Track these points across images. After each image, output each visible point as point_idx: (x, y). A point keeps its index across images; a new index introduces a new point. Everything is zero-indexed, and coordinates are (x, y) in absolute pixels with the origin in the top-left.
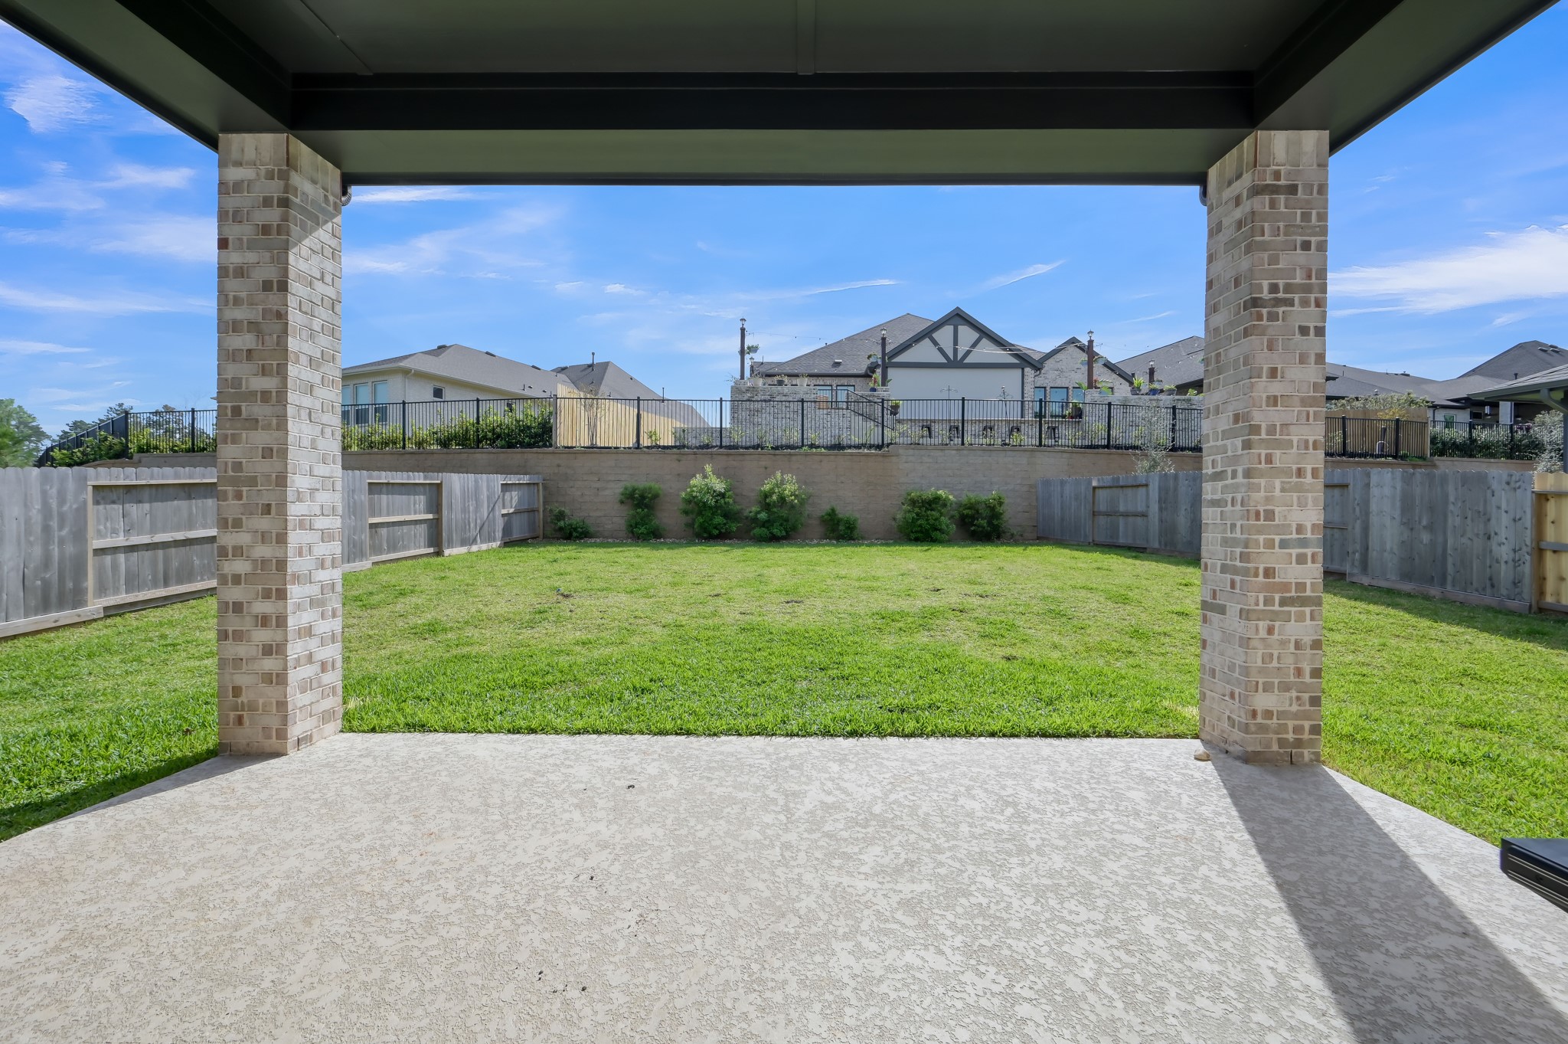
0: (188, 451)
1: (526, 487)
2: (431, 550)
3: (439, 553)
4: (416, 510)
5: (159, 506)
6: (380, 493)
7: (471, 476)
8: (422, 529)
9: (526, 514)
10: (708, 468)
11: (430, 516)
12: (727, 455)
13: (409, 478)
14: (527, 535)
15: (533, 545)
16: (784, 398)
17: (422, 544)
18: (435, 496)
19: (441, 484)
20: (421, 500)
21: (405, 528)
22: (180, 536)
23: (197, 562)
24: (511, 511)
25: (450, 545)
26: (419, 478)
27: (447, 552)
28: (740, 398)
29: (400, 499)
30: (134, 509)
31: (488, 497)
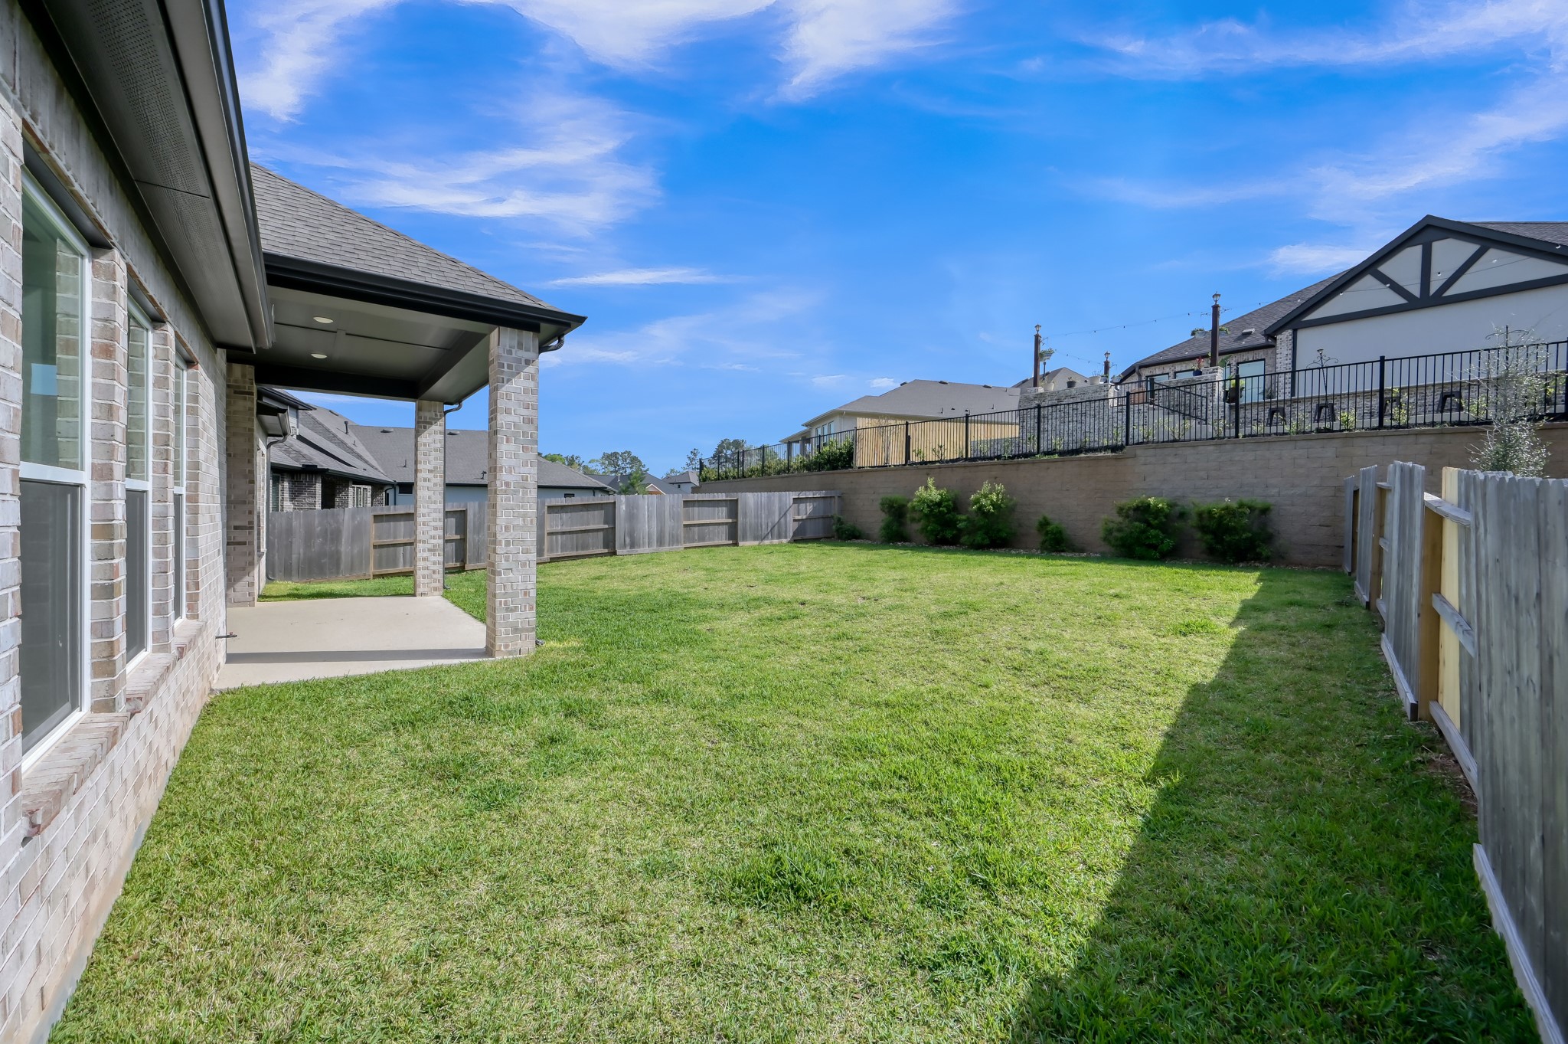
0: (716, 480)
1: (822, 501)
2: (731, 542)
3: (736, 544)
4: (721, 515)
5: (574, 514)
6: (694, 506)
7: (765, 494)
8: (724, 529)
9: (821, 520)
10: (930, 481)
11: (730, 521)
12: (965, 467)
13: (714, 496)
14: (821, 535)
15: (826, 544)
16: (1072, 401)
17: (724, 537)
18: (733, 507)
19: (737, 500)
20: (723, 511)
21: (711, 528)
22: (583, 528)
23: (590, 541)
24: (804, 517)
25: (744, 539)
26: (722, 496)
27: (741, 544)
28: (1029, 406)
29: (706, 510)
30: (564, 515)
31: (780, 509)
